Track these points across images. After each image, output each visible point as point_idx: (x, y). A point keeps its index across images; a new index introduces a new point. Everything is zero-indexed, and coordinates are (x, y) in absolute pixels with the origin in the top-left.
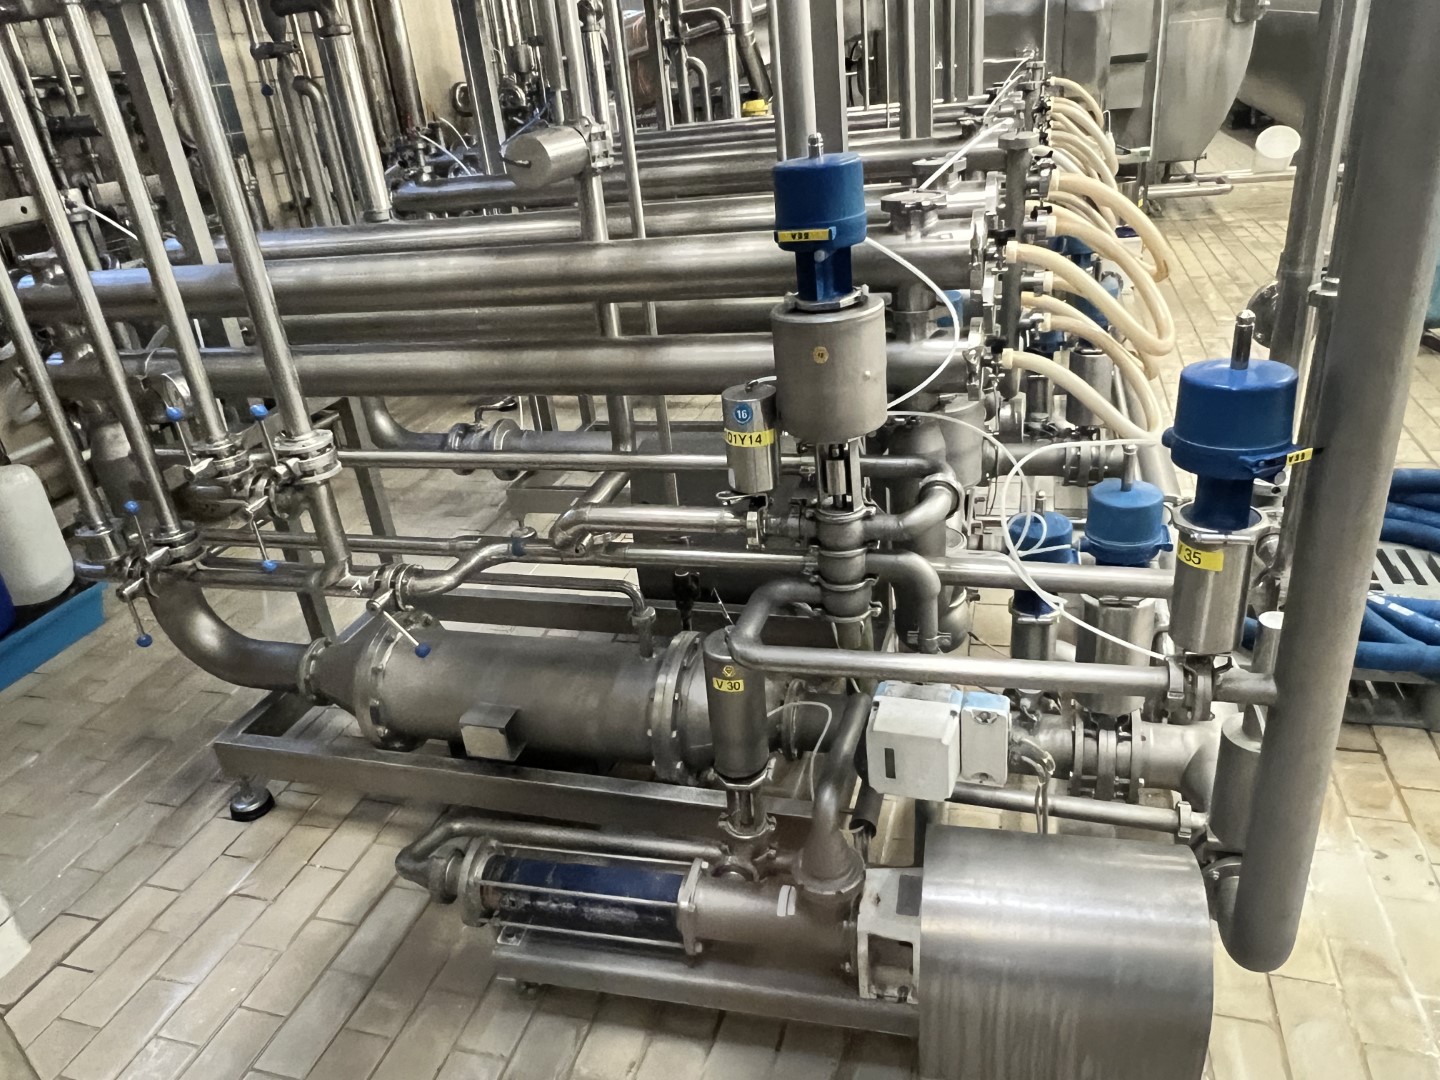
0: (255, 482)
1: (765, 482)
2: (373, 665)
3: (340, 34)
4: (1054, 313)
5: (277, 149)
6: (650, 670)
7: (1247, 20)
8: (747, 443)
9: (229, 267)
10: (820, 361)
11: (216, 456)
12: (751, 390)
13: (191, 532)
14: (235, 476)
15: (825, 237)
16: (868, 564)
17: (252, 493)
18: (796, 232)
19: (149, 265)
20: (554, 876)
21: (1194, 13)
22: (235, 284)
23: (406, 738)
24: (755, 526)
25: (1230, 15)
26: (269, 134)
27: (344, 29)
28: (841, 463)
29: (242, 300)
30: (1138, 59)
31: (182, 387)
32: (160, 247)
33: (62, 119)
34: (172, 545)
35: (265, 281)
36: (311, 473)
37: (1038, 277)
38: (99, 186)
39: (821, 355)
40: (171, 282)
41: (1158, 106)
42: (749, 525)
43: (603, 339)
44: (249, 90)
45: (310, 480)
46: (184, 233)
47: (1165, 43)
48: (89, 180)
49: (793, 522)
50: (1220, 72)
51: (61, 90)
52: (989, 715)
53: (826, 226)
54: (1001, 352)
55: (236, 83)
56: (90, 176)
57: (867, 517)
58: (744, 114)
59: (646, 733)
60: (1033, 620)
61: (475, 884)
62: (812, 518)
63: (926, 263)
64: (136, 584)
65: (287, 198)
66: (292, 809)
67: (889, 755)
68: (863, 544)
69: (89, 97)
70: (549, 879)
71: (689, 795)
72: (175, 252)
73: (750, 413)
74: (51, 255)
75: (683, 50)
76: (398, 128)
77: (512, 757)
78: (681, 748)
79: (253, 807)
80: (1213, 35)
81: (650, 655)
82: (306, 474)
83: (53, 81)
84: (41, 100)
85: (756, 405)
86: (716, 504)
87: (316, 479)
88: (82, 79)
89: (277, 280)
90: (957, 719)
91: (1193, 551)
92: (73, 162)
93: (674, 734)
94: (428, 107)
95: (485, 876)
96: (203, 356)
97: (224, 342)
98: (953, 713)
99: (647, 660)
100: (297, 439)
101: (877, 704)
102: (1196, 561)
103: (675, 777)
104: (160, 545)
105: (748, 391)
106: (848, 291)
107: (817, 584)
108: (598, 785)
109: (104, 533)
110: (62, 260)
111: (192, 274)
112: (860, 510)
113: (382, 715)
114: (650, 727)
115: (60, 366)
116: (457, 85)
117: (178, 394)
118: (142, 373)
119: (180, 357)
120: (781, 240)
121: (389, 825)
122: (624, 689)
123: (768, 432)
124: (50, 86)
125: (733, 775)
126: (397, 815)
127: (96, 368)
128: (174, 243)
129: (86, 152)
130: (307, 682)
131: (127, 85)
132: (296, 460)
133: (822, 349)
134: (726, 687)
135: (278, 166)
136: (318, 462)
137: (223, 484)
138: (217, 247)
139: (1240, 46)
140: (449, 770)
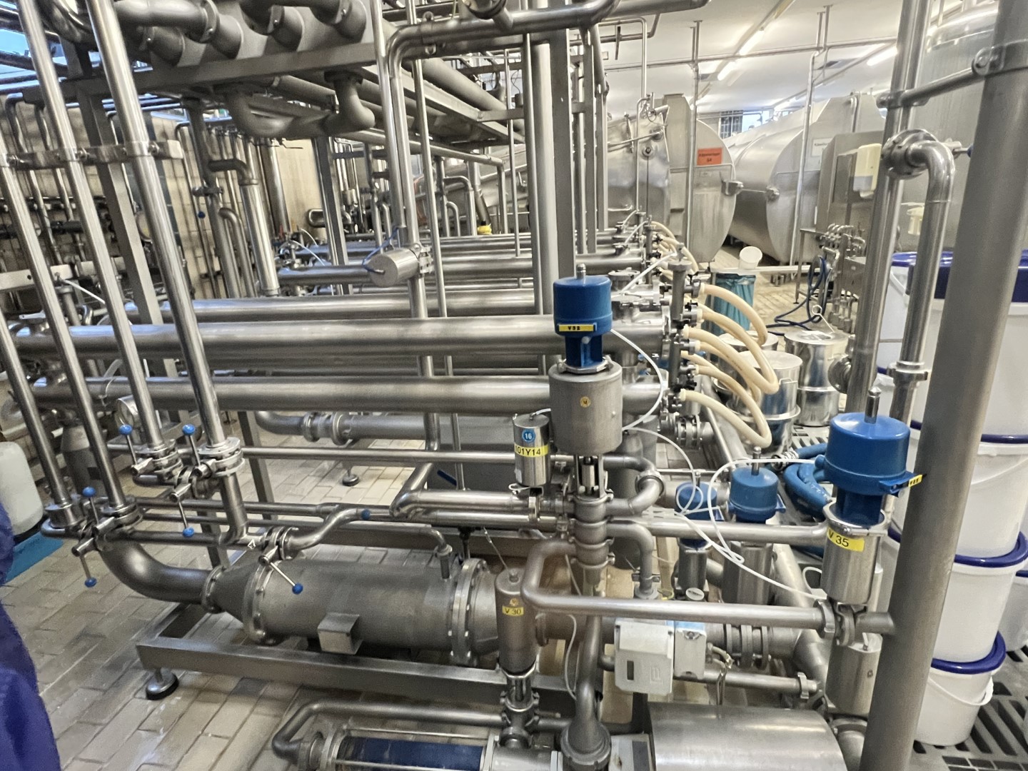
0: (182, 473)
1: (541, 479)
2: (257, 588)
3: (251, 184)
4: (700, 364)
5: (199, 243)
6: (448, 588)
7: (732, 194)
8: (531, 453)
9: (172, 328)
10: (585, 406)
11: (154, 457)
12: (532, 421)
13: (132, 506)
14: (167, 470)
15: (592, 330)
16: (608, 530)
17: (180, 481)
18: (572, 325)
19: (113, 322)
20: (390, 753)
21: (705, 189)
22: (175, 337)
23: (276, 636)
24: (534, 506)
25: (723, 191)
26: (195, 234)
27: (255, 181)
28: (592, 468)
29: (180, 349)
30: (679, 211)
31: (132, 408)
32: (122, 309)
33: (61, 222)
34: (116, 515)
35: (198, 336)
36: (224, 469)
37: (692, 343)
38: (82, 263)
39: (584, 402)
40: (131, 335)
41: (690, 236)
42: (530, 506)
43: (423, 378)
44: (184, 210)
45: (222, 473)
46: (139, 299)
47: (692, 203)
48: (76, 261)
49: (558, 503)
50: (719, 219)
51: (62, 205)
52: (694, 634)
53: (590, 322)
54: (679, 391)
55: (176, 204)
56: (77, 257)
57: (608, 500)
58: (479, 233)
59: (447, 633)
60: (694, 551)
61: (332, 763)
62: (573, 501)
63: (636, 338)
64: (87, 543)
65: (204, 270)
66: (191, 687)
67: (631, 666)
68: (605, 518)
69: (79, 211)
70: (387, 755)
71: (475, 675)
72: (133, 311)
73: (533, 436)
74: (42, 315)
75: (445, 198)
76: (274, 232)
77: (354, 649)
78: (470, 644)
79: (164, 689)
80: (715, 198)
81: (448, 577)
82: (219, 470)
83: (58, 200)
84: (48, 211)
85: (537, 431)
86: (507, 491)
87: (227, 472)
88: (75, 199)
89: (205, 337)
90: (673, 637)
91: (843, 537)
92: (66, 248)
93: (467, 634)
94: (292, 221)
95: (339, 756)
96: (148, 383)
97: (164, 374)
98: (670, 633)
99: (446, 580)
100: (214, 446)
101: (618, 627)
102: (845, 544)
103: (466, 663)
104: (108, 516)
105: (530, 420)
106: (601, 360)
107: (574, 542)
108: (413, 670)
109: (67, 506)
110: (50, 319)
111: (145, 331)
112: (604, 497)
113: (261, 621)
114: (450, 629)
115: (43, 388)
116: (309, 211)
117: (129, 413)
118: (103, 393)
119: (132, 382)
120: (561, 330)
121: (262, 698)
122: (431, 601)
123: (544, 447)
124: (55, 203)
125: (514, 670)
126: (269, 690)
127: (68, 390)
128: (132, 306)
129: (75, 241)
130: (208, 598)
131: (106, 205)
132: (214, 460)
133: (586, 398)
134: (511, 612)
135: (199, 252)
136: (227, 462)
137: (160, 476)
138: (162, 308)
139: (729, 207)
140: (307, 660)
